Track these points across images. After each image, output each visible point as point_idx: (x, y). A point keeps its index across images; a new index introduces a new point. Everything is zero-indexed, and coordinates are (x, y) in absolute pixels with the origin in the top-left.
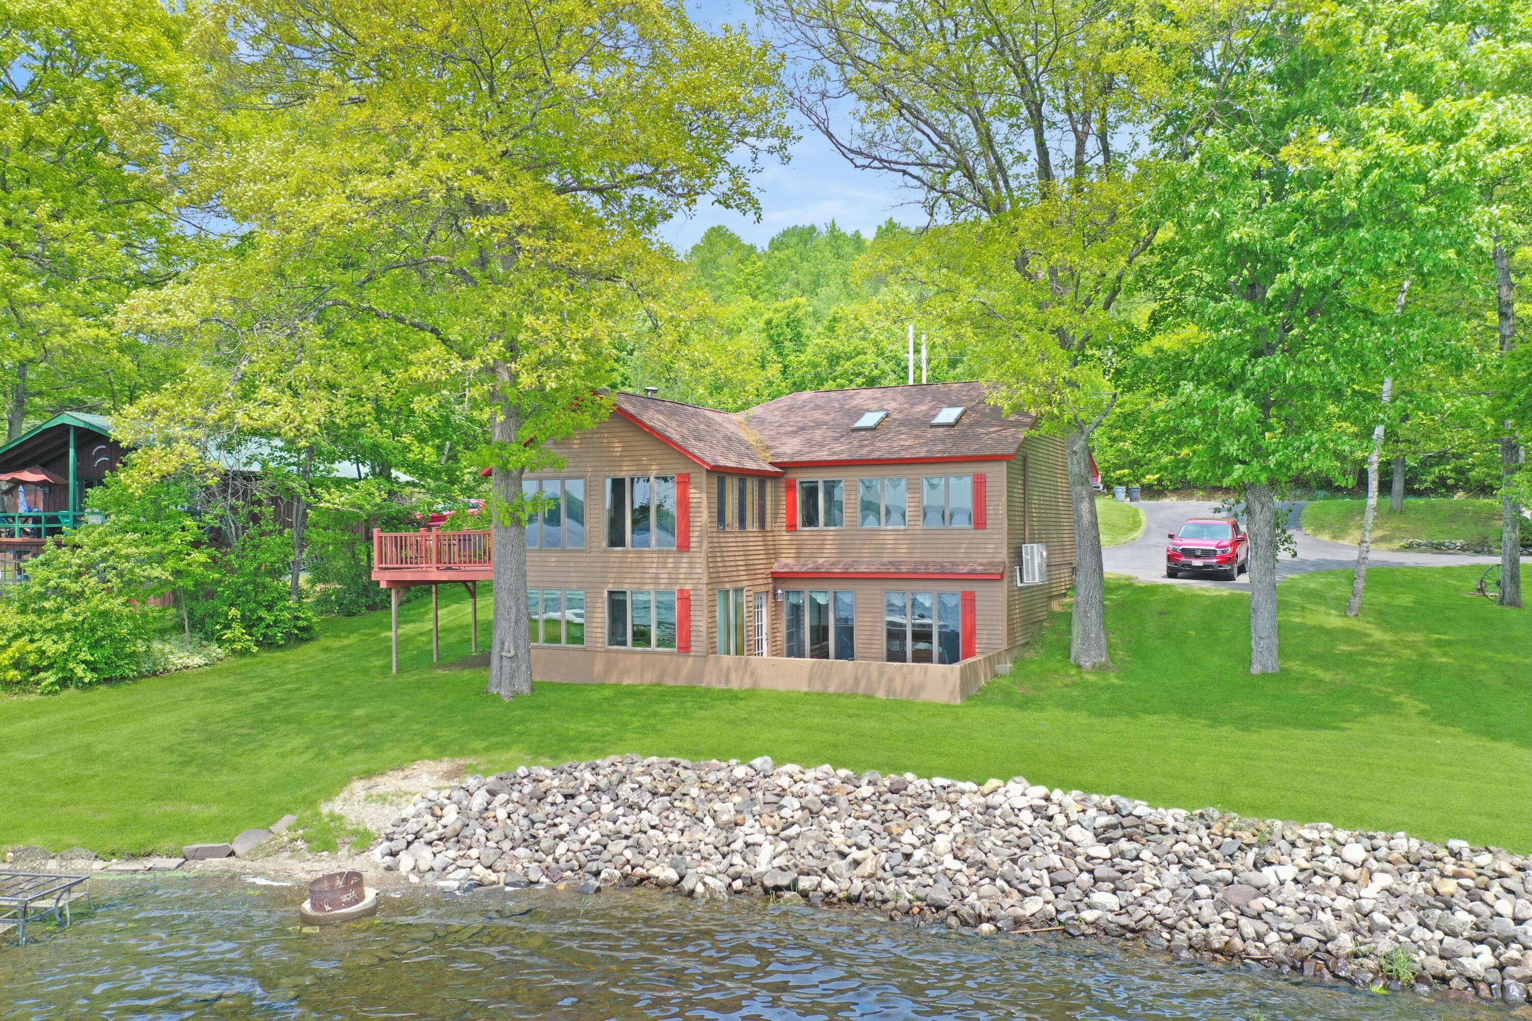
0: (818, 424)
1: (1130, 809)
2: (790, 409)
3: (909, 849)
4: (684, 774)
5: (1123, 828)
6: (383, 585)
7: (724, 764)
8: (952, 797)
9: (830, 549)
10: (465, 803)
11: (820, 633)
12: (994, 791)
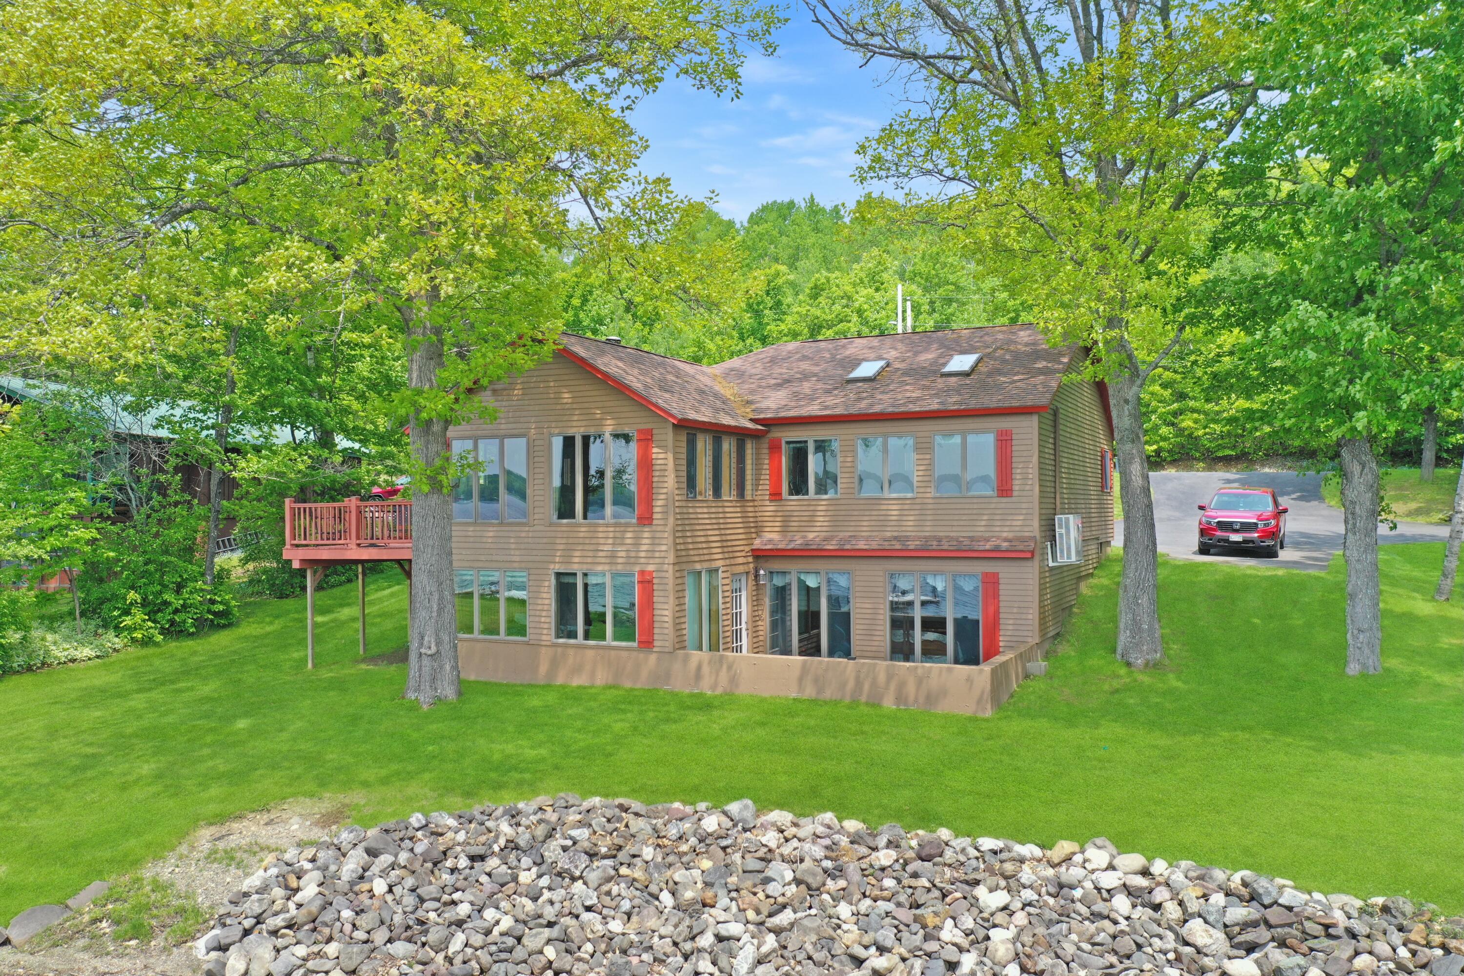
0: (806, 376)
1: (1274, 894)
2: (773, 361)
3: (951, 954)
4: (637, 824)
5: (1269, 926)
6: (296, 565)
7: (689, 809)
8: (1009, 867)
9: (822, 521)
10: (333, 868)
11: (809, 620)
12: (1068, 859)
